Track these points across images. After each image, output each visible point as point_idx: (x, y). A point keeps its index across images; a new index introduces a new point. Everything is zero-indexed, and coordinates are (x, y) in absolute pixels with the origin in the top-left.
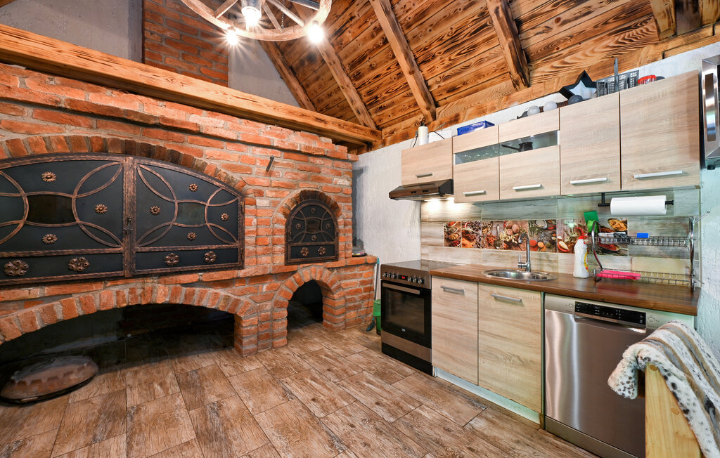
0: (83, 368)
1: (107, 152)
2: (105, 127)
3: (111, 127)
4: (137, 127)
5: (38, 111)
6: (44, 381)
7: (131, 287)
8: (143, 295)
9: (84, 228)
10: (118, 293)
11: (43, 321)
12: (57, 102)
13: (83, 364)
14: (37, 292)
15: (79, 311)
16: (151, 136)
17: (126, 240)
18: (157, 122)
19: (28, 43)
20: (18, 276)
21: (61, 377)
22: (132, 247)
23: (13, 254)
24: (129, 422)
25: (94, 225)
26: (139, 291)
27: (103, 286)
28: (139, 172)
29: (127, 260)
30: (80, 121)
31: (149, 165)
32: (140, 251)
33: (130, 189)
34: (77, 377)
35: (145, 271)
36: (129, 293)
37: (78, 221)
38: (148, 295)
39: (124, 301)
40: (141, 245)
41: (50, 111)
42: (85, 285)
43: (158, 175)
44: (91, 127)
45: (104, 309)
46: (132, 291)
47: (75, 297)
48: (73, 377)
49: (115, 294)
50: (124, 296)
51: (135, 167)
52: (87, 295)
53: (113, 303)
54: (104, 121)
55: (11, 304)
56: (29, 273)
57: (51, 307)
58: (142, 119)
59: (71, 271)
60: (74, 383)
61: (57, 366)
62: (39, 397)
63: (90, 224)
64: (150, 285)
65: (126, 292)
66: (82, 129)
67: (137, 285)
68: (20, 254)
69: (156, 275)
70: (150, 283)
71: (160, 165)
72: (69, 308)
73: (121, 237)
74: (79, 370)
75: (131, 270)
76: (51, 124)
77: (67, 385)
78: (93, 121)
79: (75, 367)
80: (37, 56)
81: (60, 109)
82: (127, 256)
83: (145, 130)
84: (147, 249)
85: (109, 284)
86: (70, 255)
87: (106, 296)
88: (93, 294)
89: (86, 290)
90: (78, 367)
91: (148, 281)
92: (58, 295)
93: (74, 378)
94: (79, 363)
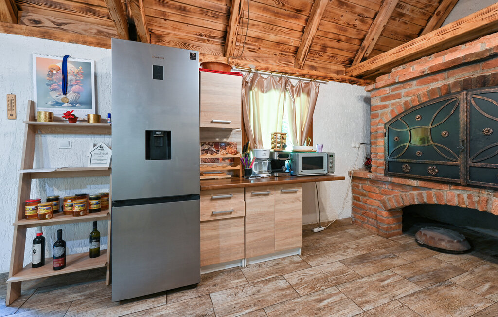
0: (452, 242)
1: (451, 93)
2: (452, 75)
3: (457, 73)
4: (477, 65)
5: (418, 81)
6: (428, 237)
7: (469, 194)
8: (479, 202)
9: (435, 147)
10: (458, 195)
11: (418, 200)
12: (423, 72)
13: (455, 239)
14: (415, 183)
15: (435, 201)
16: (490, 67)
17: (462, 156)
18: (492, 52)
19: (416, 45)
20: (406, 173)
21: (437, 239)
22: (467, 161)
23: (405, 161)
24: (435, 286)
25: (441, 145)
26: (476, 199)
27: (448, 188)
28: (473, 102)
29: (462, 172)
30: (438, 77)
31: (481, 94)
32: (473, 165)
33: (464, 117)
34: (445, 245)
35: (478, 183)
36: (468, 198)
37: (432, 143)
38: (483, 204)
39: (464, 204)
40: (474, 161)
41: (423, 78)
42: (438, 185)
43: (490, 100)
44: (445, 79)
45: (449, 204)
46: (470, 197)
47: (433, 191)
48: (443, 243)
49: (457, 195)
50: (464, 199)
51: (469, 99)
52: (439, 191)
53: (455, 202)
54: (452, 71)
55: (408, 187)
56: (411, 171)
57: (421, 193)
58: (478, 57)
59: (429, 174)
60: (442, 247)
61: (439, 233)
62: (424, 244)
63: (438, 145)
64: (486, 196)
65: (465, 196)
66: (439, 82)
67: (473, 192)
68: (407, 161)
69: (491, 188)
70: (485, 194)
71: (492, 90)
72: (429, 197)
73: (458, 153)
74: (449, 241)
75: (466, 179)
76: (424, 86)
77: (438, 246)
78: (445, 74)
79: (447, 238)
80: (419, 50)
81: (427, 75)
82: (462, 168)
83: (484, 64)
84: (479, 165)
85: (452, 187)
86: (427, 164)
87: (450, 195)
88: (443, 192)
89: (438, 188)
90: (450, 239)
91: (483, 192)
92: (424, 187)
93: (444, 245)
94: (452, 237)
